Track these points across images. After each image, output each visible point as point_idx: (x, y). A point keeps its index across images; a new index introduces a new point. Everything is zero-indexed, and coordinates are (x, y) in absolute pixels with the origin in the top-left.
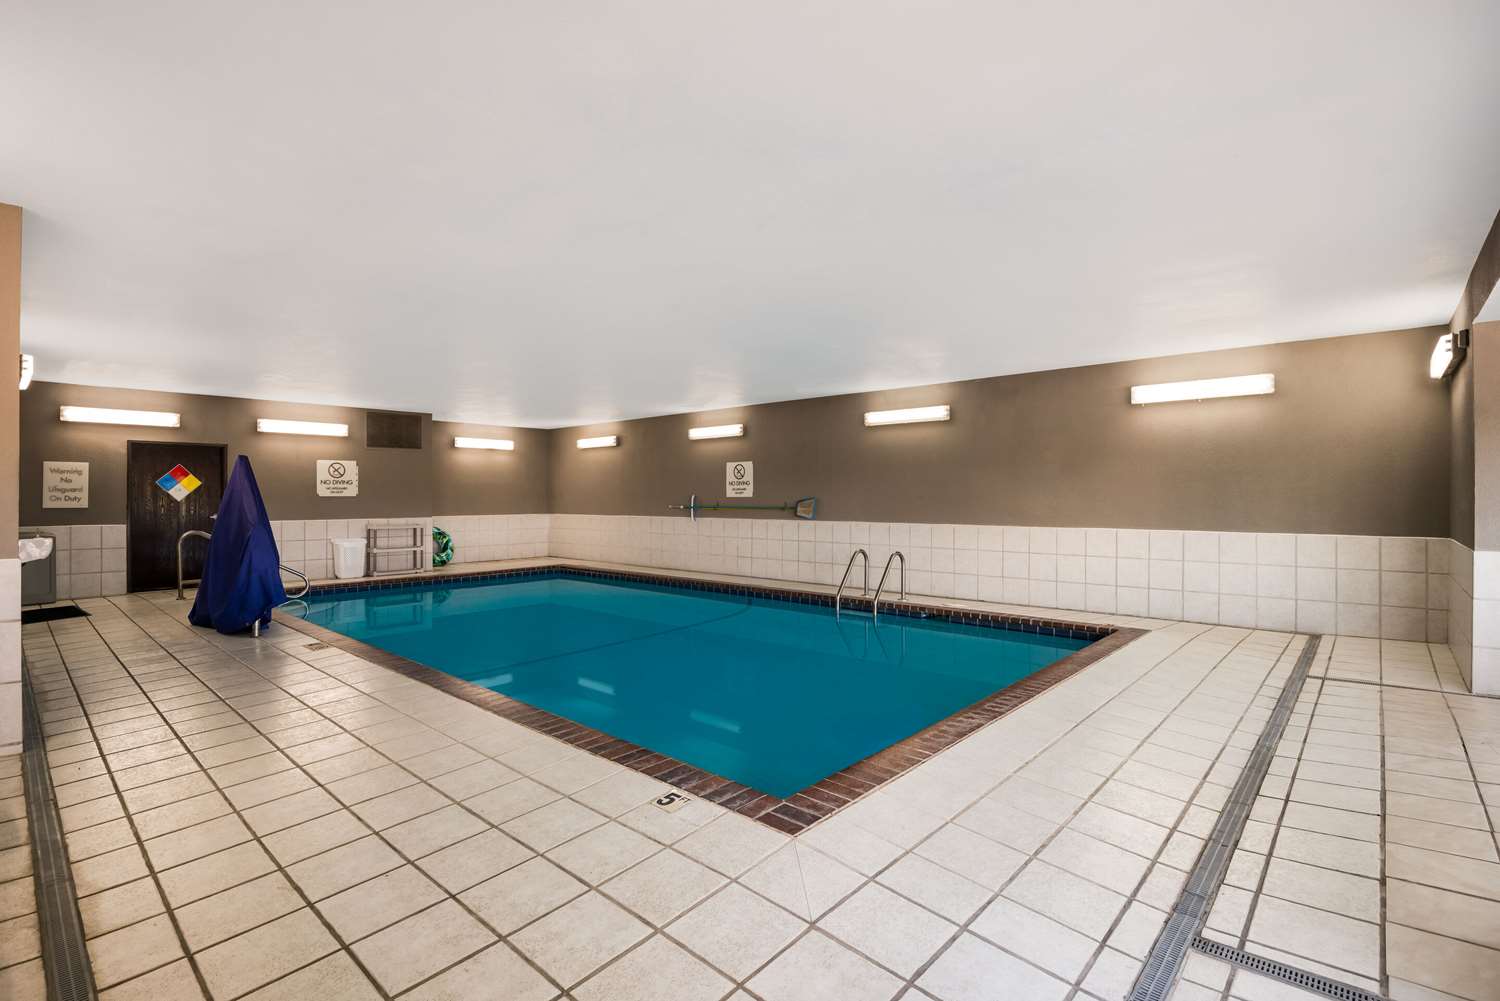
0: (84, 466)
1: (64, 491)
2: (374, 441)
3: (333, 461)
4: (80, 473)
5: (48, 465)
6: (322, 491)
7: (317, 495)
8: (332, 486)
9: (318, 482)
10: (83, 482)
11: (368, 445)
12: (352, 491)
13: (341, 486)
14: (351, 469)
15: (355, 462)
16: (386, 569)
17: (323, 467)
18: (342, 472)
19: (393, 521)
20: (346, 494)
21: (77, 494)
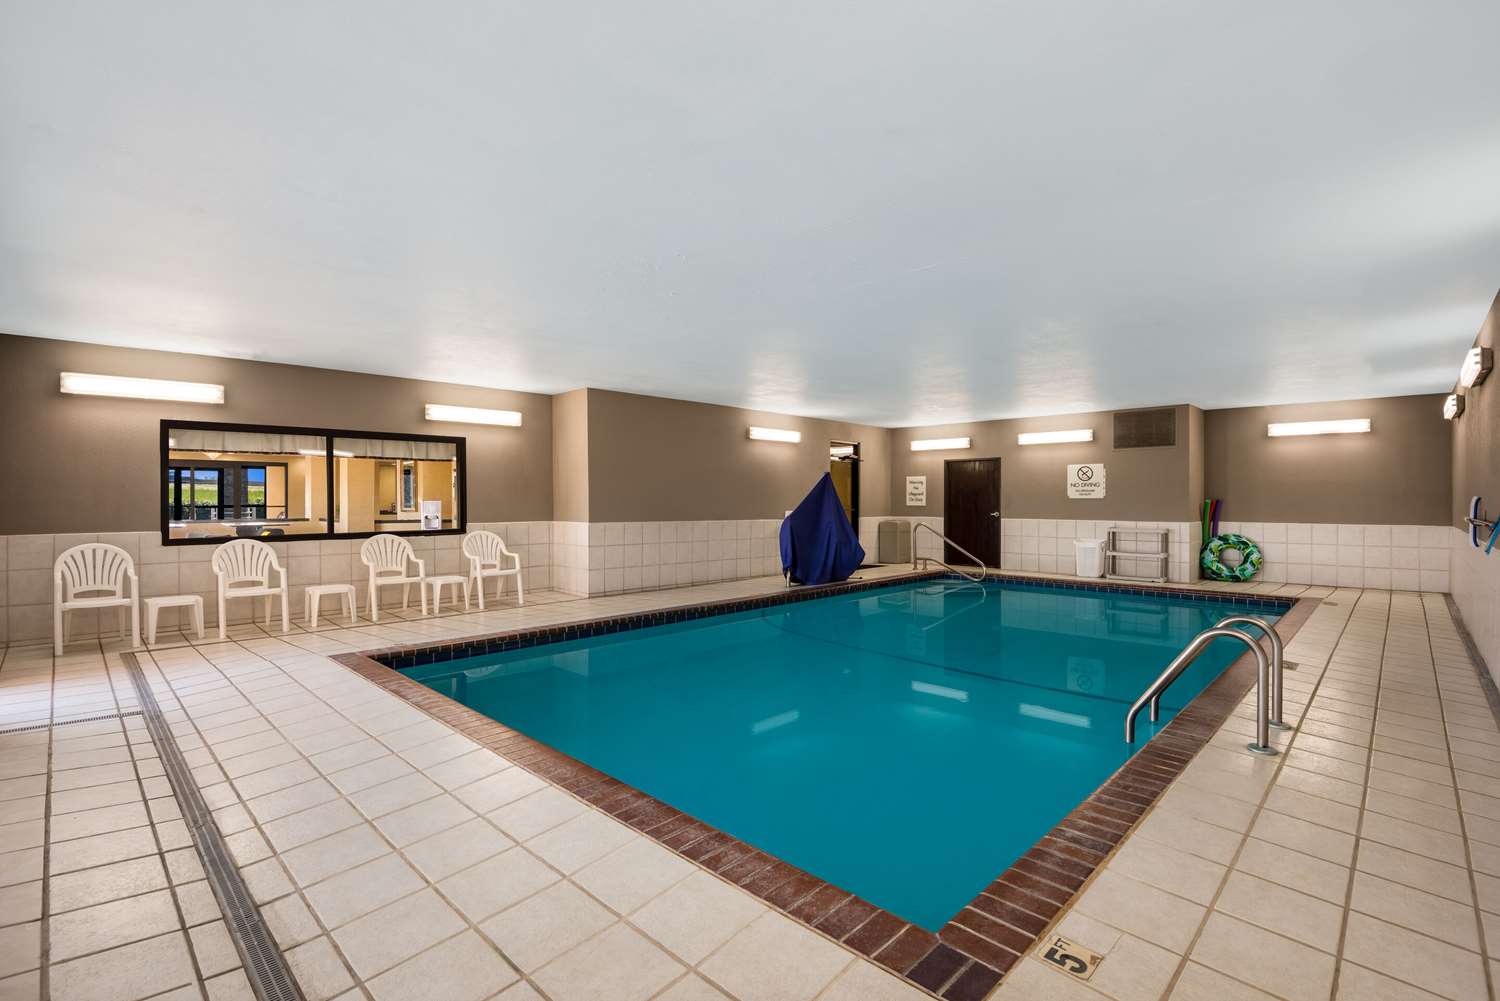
0: (923, 479)
1: (915, 495)
2: (1121, 442)
3: (1080, 466)
4: (922, 483)
5: (909, 479)
6: (1072, 493)
7: (1068, 498)
8: (1080, 488)
9: (1069, 485)
10: (923, 489)
11: (1115, 447)
12: (1100, 493)
13: (1090, 488)
14: (1099, 471)
15: (1102, 465)
16: (1134, 574)
17: (1072, 470)
18: (1089, 474)
19: (1142, 524)
20: (1093, 496)
21: (919, 497)
